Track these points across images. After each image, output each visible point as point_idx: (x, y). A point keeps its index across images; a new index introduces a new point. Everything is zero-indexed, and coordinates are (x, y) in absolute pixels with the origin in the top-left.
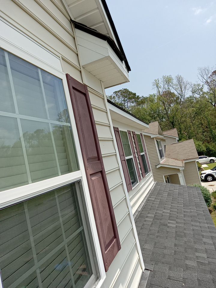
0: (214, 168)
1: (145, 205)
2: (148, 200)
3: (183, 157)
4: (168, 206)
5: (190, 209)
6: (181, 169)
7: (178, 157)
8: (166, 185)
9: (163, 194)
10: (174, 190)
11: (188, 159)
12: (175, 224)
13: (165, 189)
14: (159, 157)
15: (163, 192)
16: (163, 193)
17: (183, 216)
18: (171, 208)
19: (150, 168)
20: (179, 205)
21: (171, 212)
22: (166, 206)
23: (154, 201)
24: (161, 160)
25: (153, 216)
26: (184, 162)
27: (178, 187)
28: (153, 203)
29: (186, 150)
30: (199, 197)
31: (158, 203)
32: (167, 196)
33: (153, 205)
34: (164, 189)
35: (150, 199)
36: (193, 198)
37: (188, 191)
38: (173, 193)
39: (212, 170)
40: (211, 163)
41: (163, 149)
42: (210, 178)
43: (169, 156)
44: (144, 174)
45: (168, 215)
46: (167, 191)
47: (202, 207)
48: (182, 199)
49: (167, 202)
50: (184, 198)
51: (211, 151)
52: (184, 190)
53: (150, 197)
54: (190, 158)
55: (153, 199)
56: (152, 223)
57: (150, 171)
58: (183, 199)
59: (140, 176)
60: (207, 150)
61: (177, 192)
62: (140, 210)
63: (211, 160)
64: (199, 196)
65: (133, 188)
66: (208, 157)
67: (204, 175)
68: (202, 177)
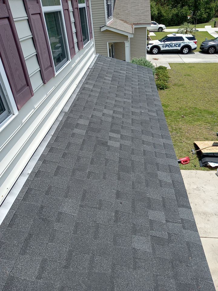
0: (162, 39)
1: (77, 100)
2: (83, 90)
3: (133, 20)
4: (110, 101)
5: (140, 107)
6: (130, 36)
7: (128, 19)
8: (111, 61)
9: (106, 78)
10: (121, 72)
11: (138, 23)
12: (119, 141)
13: (108, 69)
14: (106, 16)
15: (105, 73)
16: (106, 76)
17: (130, 121)
18: (115, 106)
19: (91, 33)
20: (125, 100)
21: (114, 115)
22: (108, 101)
23: (92, 91)
24: (108, 20)
25: (87, 123)
26: (134, 27)
27: (126, 66)
28: (90, 96)
29: (139, 10)
30: (152, 86)
31: (97, 95)
32: (112, 81)
33: (89, 99)
34: (107, 67)
35: (86, 86)
36: (143, 87)
37: (137, 74)
38: (120, 77)
39: (160, 41)
40: (159, 31)
41: (112, 5)
42: (155, 51)
43: (117, 16)
44: (80, 44)
45: (110, 119)
46: (111, 73)
47: (156, 105)
48: (130, 89)
49: (109, 92)
50: (133, 86)
51: (162, 16)
52: (133, 71)
53: (86, 83)
54: (142, 22)
55: (91, 87)
56: (84, 140)
57: (91, 37)
58: (132, 88)
59: (74, 47)
60: (158, 14)
61: (124, 74)
62: (67, 109)
63: (160, 28)
64: (151, 84)
65: (56, 74)
66: (157, 24)
67: (150, 46)
68: (148, 47)
